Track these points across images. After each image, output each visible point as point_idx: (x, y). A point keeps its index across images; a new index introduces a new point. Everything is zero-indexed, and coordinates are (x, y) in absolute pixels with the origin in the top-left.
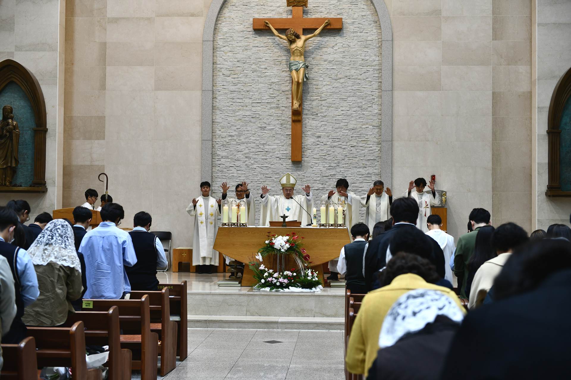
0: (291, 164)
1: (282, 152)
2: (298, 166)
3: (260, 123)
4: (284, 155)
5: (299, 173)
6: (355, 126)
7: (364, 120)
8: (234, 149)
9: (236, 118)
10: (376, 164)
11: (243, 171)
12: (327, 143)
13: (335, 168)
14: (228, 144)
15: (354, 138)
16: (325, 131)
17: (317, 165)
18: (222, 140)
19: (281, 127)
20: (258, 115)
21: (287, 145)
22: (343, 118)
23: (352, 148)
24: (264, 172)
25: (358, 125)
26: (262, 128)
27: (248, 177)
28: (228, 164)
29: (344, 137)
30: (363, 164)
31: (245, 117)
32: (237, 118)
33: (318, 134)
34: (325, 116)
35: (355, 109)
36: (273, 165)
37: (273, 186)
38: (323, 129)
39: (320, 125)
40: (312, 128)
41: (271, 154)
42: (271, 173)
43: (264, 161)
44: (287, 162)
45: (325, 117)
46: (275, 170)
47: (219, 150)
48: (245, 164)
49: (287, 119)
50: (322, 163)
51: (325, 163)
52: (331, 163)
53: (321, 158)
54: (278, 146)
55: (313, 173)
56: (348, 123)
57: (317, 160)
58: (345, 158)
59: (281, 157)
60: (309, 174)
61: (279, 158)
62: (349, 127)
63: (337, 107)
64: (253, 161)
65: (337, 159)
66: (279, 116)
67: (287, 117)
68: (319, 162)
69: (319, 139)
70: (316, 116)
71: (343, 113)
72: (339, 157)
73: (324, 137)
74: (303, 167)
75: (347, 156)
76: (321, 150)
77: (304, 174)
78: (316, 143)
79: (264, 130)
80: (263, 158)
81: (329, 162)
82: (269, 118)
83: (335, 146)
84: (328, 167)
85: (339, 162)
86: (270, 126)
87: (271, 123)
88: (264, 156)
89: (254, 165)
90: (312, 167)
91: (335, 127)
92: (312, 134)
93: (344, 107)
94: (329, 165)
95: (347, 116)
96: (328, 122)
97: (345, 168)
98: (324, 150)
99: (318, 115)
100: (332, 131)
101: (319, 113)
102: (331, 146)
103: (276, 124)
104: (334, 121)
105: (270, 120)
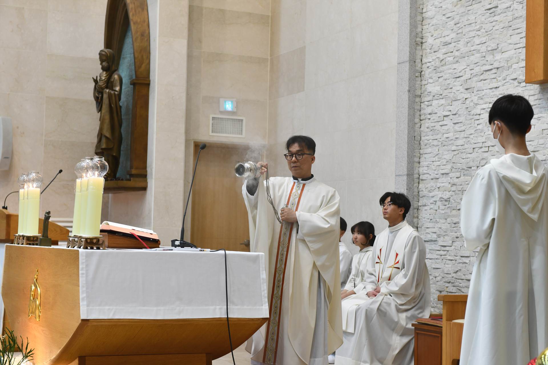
11: (462, 124)
14: (442, 63)
18: (435, 56)
28: (442, 112)
48: (465, 106)
54: (516, 50)
59: (520, 77)
61: (518, 82)
64: (476, 97)
79: (495, 16)
80: (491, 88)
86: (504, 2)
88: (495, 79)
89: (478, 106)
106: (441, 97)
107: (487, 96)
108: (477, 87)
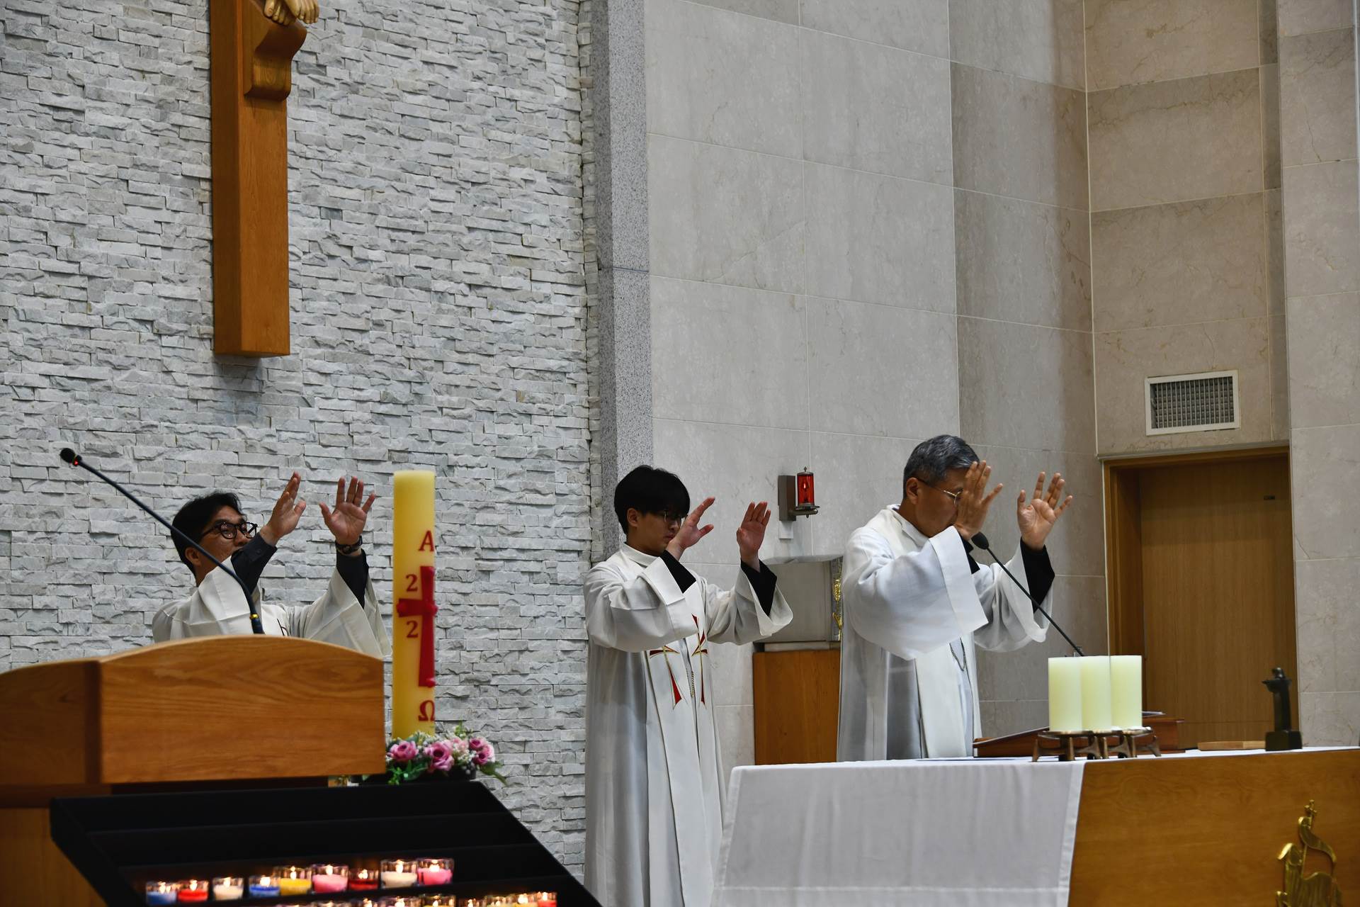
0: (210, 368)
1: (167, 290)
2: (245, 385)
3: (56, 83)
4: (179, 308)
5: (250, 431)
6: (484, 167)
7: (519, 136)
10: (569, 397)
12: (372, 254)
13: (404, 411)
15: (478, 235)
16: (360, 180)
17: (328, 388)
19: (160, 126)
20: (38, 20)
21: (191, 244)
22: (435, 113)
23: (472, 299)
24: (80, 414)
25: (494, 159)
26: (61, 115)
29: (439, 225)
30: (519, 396)
33: (330, 190)
34: (354, 87)
35: (479, 65)
36: (125, 375)
38: (349, 165)
39: (335, 136)
41: (111, 299)
42: (116, 423)
43: (81, 341)
44: (191, 355)
45: (356, 92)
46: (132, 405)
49: (187, 74)
50: (352, 376)
51: (366, 376)
52: (389, 379)
53: (347, 343)
54: (143, 248)
55: (314, 437)
56: (453, 143)
57: (332, 354)
58: (446, 351)
59: (163, 321)
60: (296, 444)
61: (155, 331)
62: (456, 170)
63: (407, 38)
64: (19, 337)
65: (415, 359)
66: (146, 50)
67: (185, 63)
68: (340, 369)
69: (335, 222)
70: (318, 81)
71: (431, 77)
72: (421, 347)
73: (358, 214)
74: (267, 392)
75: (454, 340)
76: (343, 293)
77: (274, 440)
78: (321, 249)
79: (73, 132)
80: (70, 323)
81: (380, 373)
82: (99, 53)
83: (402, 277)
84: (379, 402)
85: (423, 376)
86: (101, 109)
87: (108, 88)
88: (80, 304)
89: (25, 362)
90: (306, 396)
91: (400, 159)
92: (304, 187)
93: (434, 44)
94: (382, 390)
95: (448, 100)
96: (369, 122)
97: (447, 415)
98: (359, 293)
99: (325, 75)
100: (387, 182)
101: (330, 62)
102: (387, 274)
103: (131, 101)
104: (396, 122)
105: (105, 70)
107: (57, 343)
108: (23, 310)
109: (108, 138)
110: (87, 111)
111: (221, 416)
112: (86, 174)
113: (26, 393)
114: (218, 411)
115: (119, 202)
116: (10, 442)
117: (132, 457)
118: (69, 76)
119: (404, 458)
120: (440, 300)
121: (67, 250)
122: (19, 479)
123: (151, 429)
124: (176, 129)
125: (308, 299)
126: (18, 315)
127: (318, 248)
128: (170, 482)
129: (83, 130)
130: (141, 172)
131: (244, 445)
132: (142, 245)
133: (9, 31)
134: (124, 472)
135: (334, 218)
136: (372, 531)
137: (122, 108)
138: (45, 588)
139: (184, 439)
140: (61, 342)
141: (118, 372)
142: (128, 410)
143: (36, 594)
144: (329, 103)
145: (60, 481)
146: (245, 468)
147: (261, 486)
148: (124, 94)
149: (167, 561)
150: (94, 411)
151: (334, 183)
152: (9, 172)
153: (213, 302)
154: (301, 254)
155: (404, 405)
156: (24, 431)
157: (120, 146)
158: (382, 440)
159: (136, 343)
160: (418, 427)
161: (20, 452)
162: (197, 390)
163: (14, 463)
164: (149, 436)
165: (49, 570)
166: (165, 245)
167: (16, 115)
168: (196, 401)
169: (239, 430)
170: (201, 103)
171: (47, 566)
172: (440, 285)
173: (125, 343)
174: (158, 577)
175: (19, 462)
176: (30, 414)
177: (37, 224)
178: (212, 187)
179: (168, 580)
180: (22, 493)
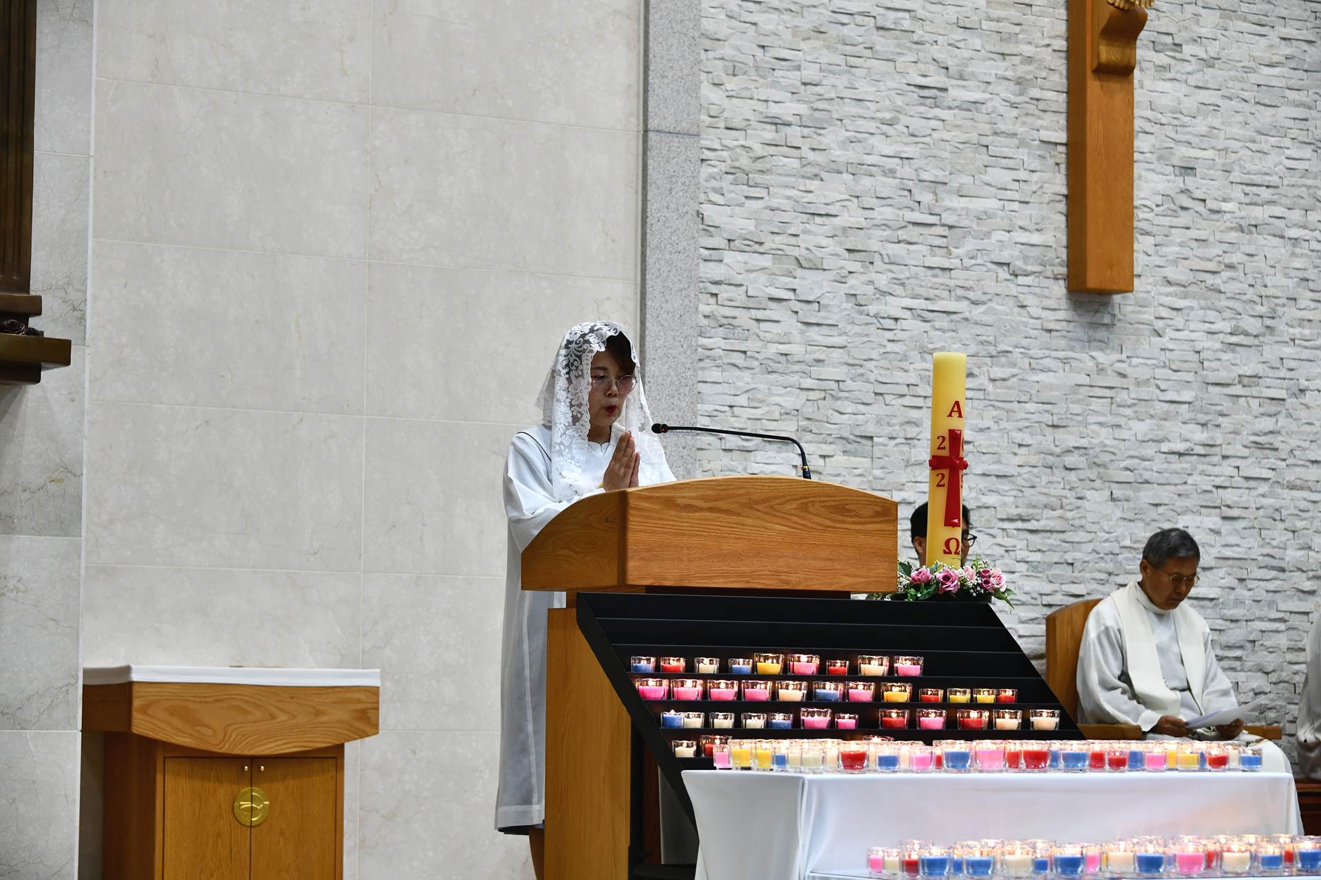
0: (1064, 304)
1: (1023, 237)
2: (1097, 318)
3: (920, 65)
4: (1035, 252)
5: (1101, 357)
8: (789, 198)
9: (797, 21)
11: (834, 331)
12: (1225, 206)
13: (1256, 342)
14: (759, 165)
16: (1214, 142)
17: (1179, 320)
18: (731, 139)
19: (1019, 99)
20: (906, 15)
21: (1046, 200)
22: (1292, 83)
26: (926, 93)
27: (861, 366)
28: (760, 286)
29: (1293, 180)
31: (845, 19)
32: (805, 24)
33: (1183, 151)
34: (1210, 63)
36: (982, 308)
37: (983, 424)
38: (1203, 129)
39: (1189, 104)
40: (1160, 116)
43: (941, 280)
44: (1046, 292)
45: (1212, 66)
46: (989, 334)
47: (715, 197)
48: (844, 289)
49: (1046, 55)
50: (1203, 311)
51: (1217, 311)
52: (1240, 314)
53: (1199, 283)
54: (1002, 202)
55: (1164, 363)
56: (1310, 108)
57: (1183, 292)
58: (1300, 290)
59: (1019, 263)
60: (1146, 369)
61: (1011, 272)
62: (1312, 132)
63: (1266, 18)
64: (884, 277)
65: (1267, 297)
66: (1007, 36)
67: (1044, 46)
68: (1191, 305)
69: (1188, 179)
70: (1174, 58)
71: (1288, 51)
72: (1273, 286)
73: (1212, 172)
74: (1119, 324)
75: (1308, 280)
76: (1196, 240)
77: (1125, 365)
78: (1174, 203)
79: (937, 106)
80: (931, 265)
81: (1231, 309)
82: (961, 40)
83: (1256, 226)
84: (1231, 334)
85: (1274, 311)
86: (964, 87)
87: (970, 69)
88: (941, 249)
89: (889, 298)
90: (1157, 328)
91: (1255, 124)
92: (1158, 149)
93: (1292, 22)
94: (1234, 323)
95: (1306, 71)
96: (1224, 92)
97: (1300, 345)
98: (1212, 239)
99: (1181, 52)
100: (1241, 144)
101: (1186, 41)
102: (1241, 223)
103: (992, 79)
104: (1252, 91)
105: (967, 54)
106: (757, 247)
107: (918, 282)
108: (887, 255)
109: (970, 111)
110: (950, 89)
111: (1073, 343)
112: (948, 141)
113: (889, 323)
114: (1071, 340)
115: (980, 164)
116: (874, 363)
117: (987, 376)
118: (934, 60)
119: (1254, 382)
120: (1294, 246)
121: (929, 205)
122: (881, 394)
123: (1006, 354)
124: (1035, 102)
125: (1160, 245)
126: (883, 258)
127: (1171, 201)
128: (1023, 399)
129: (946, 104)
130: (1002, 139)
131: (1096, 368)
132: (1000, 200)
133: (878, 25)
134: (980, 390)
135: (1188, 175)
136: (1221, 445)
137: (983, 86)
138: (904, 485)
139: (1037, 364)
140: (922, 281)
141: (976, 306)
142: (985, 338)
143: (896, 489)
144: (1184, 77)
145: (920, 396)
146: (1097, 389)
147: (1112, 403)
148: (985, 74)
149: (1019, 466)
150: (952, 338)
151: (1188, 145)
152: (877, 142)
153: (1067, 247)
154: (1154, 207)
155: (1256, 336)
156: (886, 355)
157: (979, 117)
158: (1234, 367)
159: (995, 282)
160: (1269, 356)
161: (882, 372)
162: (1051, 321)
163: (876, 381)
164: (1003, 360)
165: (908, 470)
166: (1022, 200)
167: (884, 94)
168: (1050, 331)
169: (1092, 357)
170: (1059, 79)
171: (906, 466)
172: (1293, 233)
173: (983, 282)
174: (1010, 479)
175: (881, 380)
176: (893, 341)
177: (902, 183)
178: (1068, 150)
179: (1020, 481)
180: (884, 406)
